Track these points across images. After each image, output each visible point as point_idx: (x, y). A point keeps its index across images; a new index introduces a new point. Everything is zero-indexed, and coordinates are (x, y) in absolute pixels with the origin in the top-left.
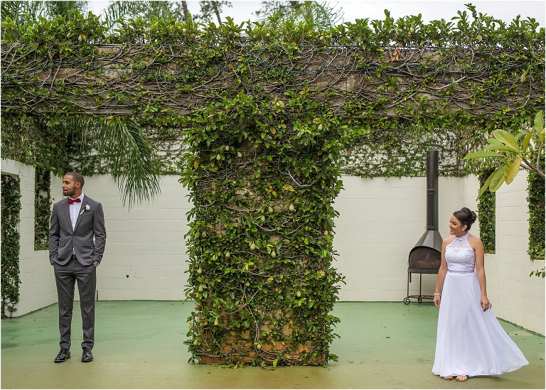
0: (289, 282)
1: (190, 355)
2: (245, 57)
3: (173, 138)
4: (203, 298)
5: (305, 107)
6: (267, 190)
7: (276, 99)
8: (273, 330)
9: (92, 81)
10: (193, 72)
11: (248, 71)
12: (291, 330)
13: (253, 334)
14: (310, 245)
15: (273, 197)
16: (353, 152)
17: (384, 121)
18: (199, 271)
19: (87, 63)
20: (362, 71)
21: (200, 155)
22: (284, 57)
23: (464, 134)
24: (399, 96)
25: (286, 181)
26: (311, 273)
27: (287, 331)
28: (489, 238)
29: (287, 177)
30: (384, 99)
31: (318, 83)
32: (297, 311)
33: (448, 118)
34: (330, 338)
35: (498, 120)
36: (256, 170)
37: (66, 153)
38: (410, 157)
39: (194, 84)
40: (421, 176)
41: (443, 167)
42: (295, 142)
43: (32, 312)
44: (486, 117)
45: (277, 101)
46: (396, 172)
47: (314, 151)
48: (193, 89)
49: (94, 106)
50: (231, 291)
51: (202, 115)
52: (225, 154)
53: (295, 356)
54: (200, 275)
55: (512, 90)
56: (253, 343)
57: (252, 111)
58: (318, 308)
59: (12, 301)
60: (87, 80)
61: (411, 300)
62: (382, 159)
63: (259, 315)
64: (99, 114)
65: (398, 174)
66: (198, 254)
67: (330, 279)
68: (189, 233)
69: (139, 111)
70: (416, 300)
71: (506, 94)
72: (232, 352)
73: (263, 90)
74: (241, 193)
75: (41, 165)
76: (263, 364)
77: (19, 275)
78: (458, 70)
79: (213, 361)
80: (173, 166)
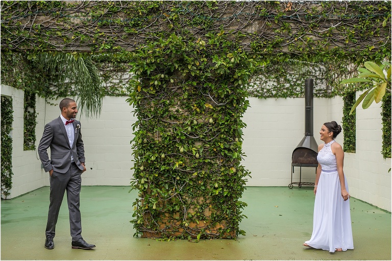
0: (209, 176)
1: (135, 231)
2: (176, 8)
3: (124, 70)
4: (145, 188)
5: (221, 46)
6: (192, 107)
7: (199, 39)
8: (197, 212)
9: (61, 25)
10: (136, 19)
11: (178, 18)
12: (211, 212)
13: (182, 215)
14: (225, 149)
15: (197, 113)
16: (252, 80)
17: (280, 56)
18: (142, 168)
19: (57, 12)
20: (264, 18)
21: (142, 81)
22: (205, 8)
23: (331, 67)
24: (292, 37)
25: (207, 100)
26: (226, 170)
27: (207, 213)
28: (350, 141)
29: (207, 98)
30: (281, 39)
31: (231, 27)
32: (215, 198)
33: (328, 53)
34: (239, 218)
35: (365, 55)
36: (184, 92)
37: (47, 81)
38: (293, 84)
39: (138, 28)
40: (301, 97)
41: (317, 91)
42: (213, 72)
43: (22, 195)
44: (356, 53)
45: (200, 40)
46: (283, 95)
47: (228, 78)
48: (137, 32)
49: (62, 44)
50: (166, 183)
51: (144, 51)
52: (161, 80)
53: (214, 232)
54: (142, 171)
55: (376, 33)
56: (182, 222)
57: (181, 48)
58: (231, 196)
59: (6, 187)
60: (57, 25)
61: (294, 185)
62: (273, 85)
63: (186, 201)
64: (66, 51)
65: (285, 96)
66: (141, 155)
67: (240, 174)
68: (134, 139)
69: (96, 48)
70: (298, 185)
71: (371, 35)
72: (166, 229)
73: (190, 33)
74: (173, 109)
75: (28, 89)
76: (189, 238)
77: (12, 169)
78: (336, 18)
79: (152, 235)
80: (124, 90)
